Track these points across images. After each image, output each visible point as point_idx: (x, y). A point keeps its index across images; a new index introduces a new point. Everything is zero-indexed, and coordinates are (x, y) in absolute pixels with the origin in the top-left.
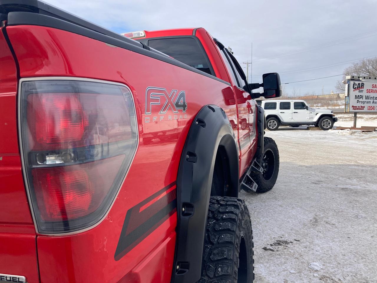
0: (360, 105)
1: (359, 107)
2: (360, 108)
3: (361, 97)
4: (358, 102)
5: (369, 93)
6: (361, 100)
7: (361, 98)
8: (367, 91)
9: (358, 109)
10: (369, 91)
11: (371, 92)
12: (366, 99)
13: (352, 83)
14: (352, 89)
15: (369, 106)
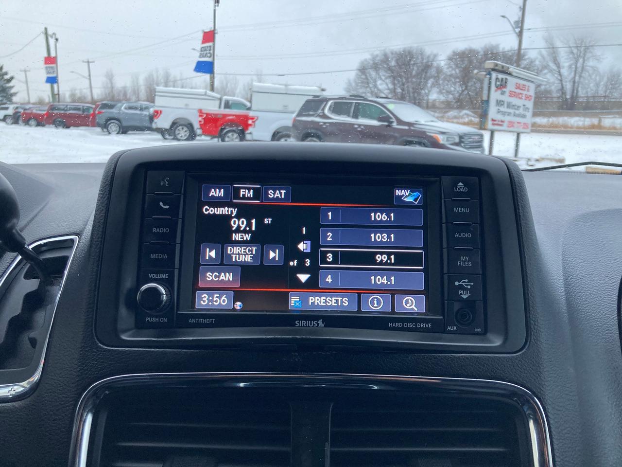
0: (499, 117)
1: (499, 121)
2: (500, 123)
3: (502, 103)
4: (498, 112)
5: (512, 97)
6: (502, 109)
8: (510, 94)
9: (496, 124)
12: (507, 107)
13: (494, 75)
14: (493, 88)
15: (510, 122)
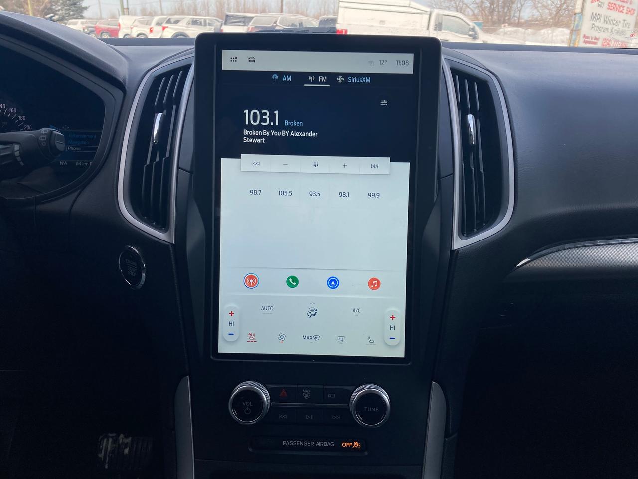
0: (594, 34)
1: (591, 38)
2: (593, 41)
3: (599, 17)
4: (592, 28)
5: (611, 10)
6: (597, 24)
7: (598, 19)
8: (609, 6)
9: (589, 43)
10: (612, 7)
11: (613, 8)
12: (604, 22)
15: (605, 39)
